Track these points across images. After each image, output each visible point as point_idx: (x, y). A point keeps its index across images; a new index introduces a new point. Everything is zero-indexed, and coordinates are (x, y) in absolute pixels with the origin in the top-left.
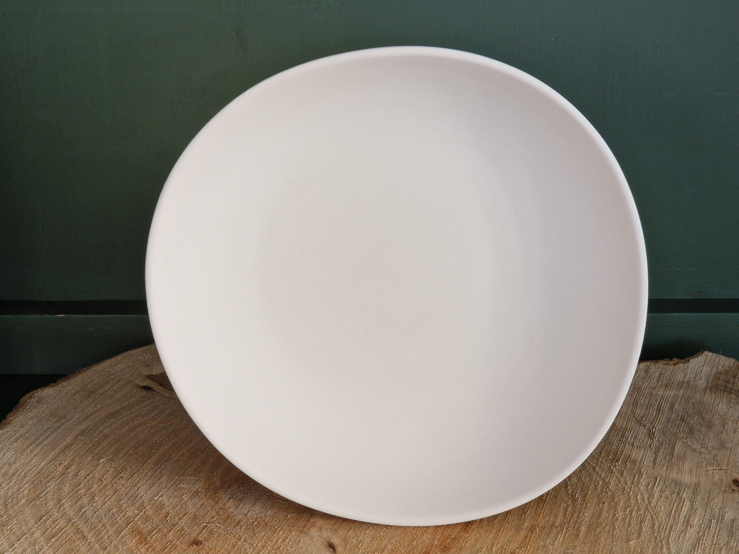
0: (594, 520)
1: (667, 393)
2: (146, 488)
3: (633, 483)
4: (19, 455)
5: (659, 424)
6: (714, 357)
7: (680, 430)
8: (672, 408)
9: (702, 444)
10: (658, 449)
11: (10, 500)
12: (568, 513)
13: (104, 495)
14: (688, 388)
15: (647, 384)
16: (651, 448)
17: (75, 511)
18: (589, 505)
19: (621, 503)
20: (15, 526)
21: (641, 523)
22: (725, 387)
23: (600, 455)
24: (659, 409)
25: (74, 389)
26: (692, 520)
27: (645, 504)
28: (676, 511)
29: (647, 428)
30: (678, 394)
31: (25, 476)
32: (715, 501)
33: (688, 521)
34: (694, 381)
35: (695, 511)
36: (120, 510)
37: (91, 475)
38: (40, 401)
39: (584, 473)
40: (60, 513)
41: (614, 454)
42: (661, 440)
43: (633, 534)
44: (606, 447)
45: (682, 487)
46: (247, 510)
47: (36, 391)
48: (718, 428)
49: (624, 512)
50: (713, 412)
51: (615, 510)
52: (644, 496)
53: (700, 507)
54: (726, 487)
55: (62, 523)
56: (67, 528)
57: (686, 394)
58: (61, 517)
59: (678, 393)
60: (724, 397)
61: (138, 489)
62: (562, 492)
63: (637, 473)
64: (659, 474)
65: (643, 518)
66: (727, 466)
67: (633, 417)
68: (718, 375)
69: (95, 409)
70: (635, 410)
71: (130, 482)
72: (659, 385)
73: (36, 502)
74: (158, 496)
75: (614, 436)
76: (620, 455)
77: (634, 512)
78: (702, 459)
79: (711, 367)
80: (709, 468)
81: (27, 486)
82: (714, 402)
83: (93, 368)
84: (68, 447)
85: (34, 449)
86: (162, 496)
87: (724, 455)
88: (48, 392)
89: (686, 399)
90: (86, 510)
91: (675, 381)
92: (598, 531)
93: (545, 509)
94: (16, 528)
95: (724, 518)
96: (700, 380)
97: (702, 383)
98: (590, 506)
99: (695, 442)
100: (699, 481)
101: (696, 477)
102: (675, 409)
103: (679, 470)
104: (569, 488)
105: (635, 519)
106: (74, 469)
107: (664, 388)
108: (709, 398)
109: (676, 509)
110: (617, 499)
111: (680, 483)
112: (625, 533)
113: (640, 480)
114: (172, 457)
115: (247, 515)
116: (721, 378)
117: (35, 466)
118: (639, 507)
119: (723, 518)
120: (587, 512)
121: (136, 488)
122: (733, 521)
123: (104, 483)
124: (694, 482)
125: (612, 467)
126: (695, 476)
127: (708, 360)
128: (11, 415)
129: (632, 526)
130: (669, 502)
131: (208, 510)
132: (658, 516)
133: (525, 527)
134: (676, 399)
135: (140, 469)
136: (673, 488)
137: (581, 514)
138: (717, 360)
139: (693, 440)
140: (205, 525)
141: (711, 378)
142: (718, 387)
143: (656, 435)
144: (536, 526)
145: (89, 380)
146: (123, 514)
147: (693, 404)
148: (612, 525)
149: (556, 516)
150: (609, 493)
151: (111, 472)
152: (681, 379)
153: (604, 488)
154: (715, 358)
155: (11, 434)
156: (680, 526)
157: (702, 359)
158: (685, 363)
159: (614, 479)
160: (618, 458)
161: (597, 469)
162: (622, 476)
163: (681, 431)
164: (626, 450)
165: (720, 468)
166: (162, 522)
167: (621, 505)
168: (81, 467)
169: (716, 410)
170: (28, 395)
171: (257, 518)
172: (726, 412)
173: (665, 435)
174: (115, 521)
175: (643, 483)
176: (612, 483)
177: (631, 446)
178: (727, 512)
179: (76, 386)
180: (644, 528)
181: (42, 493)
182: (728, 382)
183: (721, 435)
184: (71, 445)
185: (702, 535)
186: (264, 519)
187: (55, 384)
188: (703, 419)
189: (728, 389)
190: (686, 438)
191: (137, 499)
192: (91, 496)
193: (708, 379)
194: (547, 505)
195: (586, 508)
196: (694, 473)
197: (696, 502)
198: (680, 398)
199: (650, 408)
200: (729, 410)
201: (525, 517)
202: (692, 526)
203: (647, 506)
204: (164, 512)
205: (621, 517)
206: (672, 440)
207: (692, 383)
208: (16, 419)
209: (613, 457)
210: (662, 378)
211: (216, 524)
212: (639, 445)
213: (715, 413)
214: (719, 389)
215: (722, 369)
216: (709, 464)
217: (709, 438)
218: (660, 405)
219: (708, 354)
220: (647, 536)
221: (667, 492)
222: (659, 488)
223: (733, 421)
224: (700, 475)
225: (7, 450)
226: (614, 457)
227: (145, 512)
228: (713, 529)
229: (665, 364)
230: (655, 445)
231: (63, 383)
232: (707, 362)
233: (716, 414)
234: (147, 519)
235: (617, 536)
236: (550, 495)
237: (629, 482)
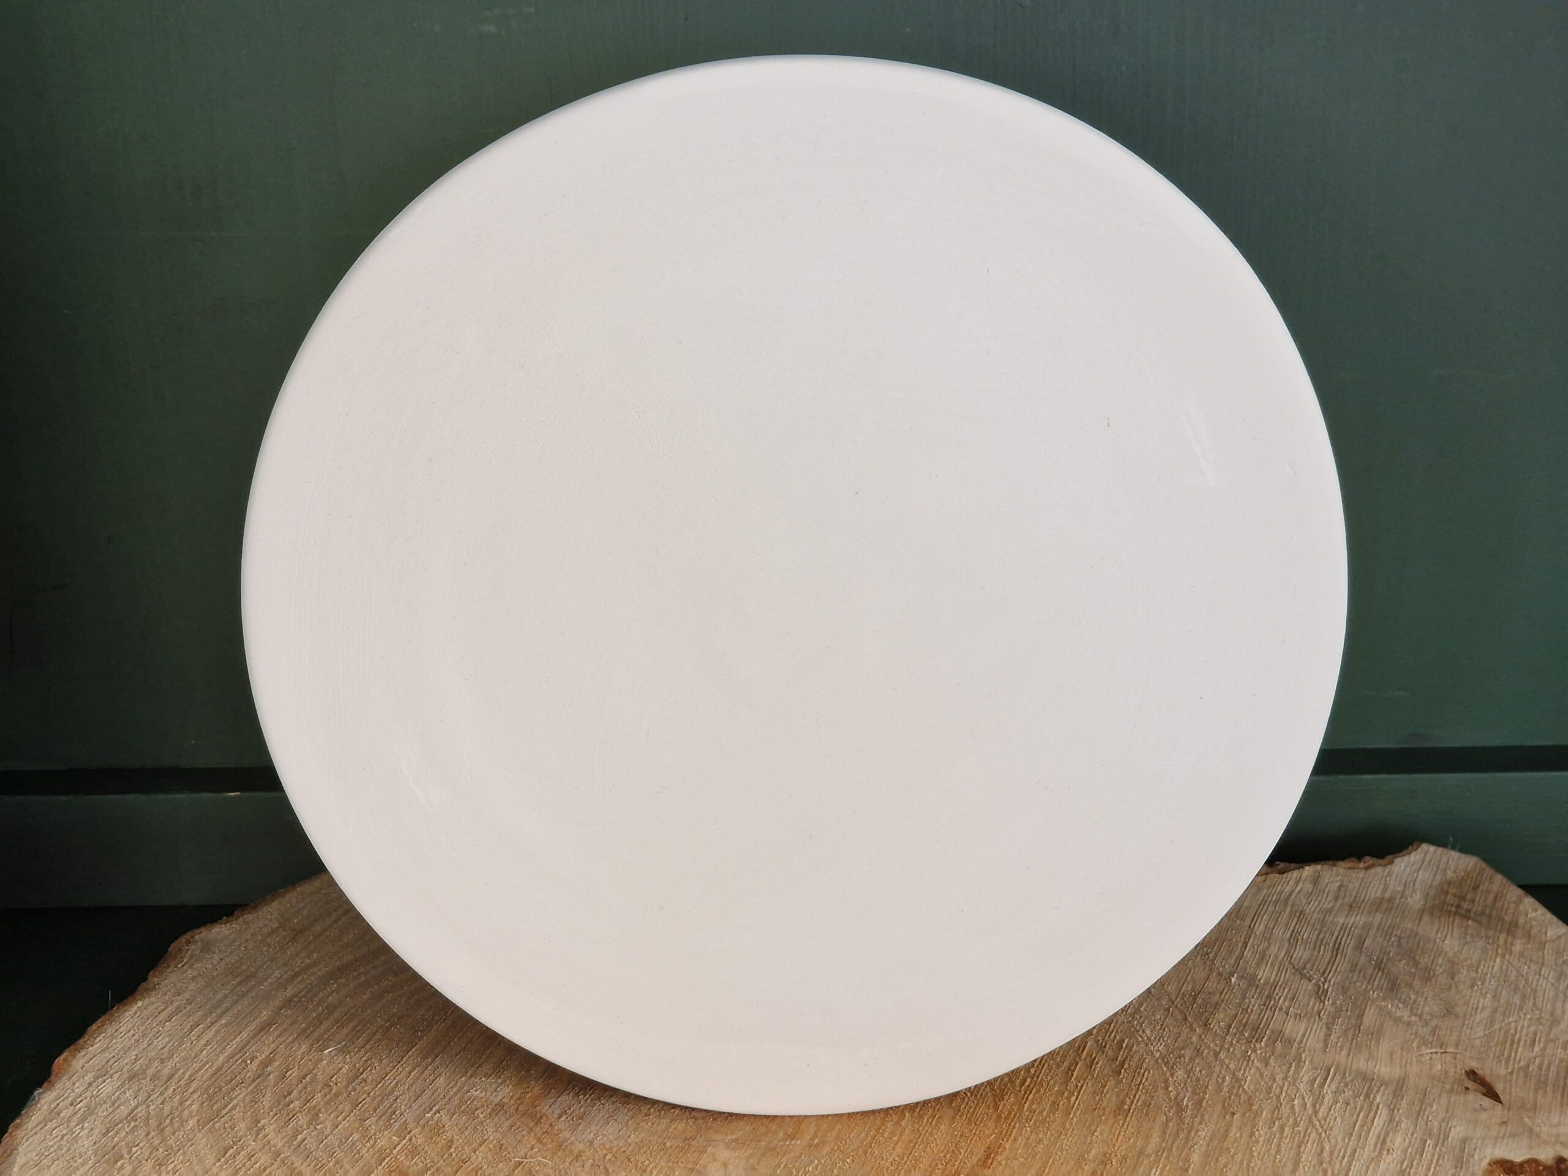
0: (1216, 1142)
1: (1353, 919)
2: (410, 1098)
3: (1286, 1079)
4: (177, 1043)
5: (1336, 975)
6: (1438, 853)
7: (1373, 985)
8: (1361, 946)
9: (1412, 1010)
10: (1334, 1018)
11: (168, 1121)
12: (1169, 1131)
13: (335, 1110)
14: (1391, 909)
15: (1317, 903)
16: (1320, 1016)
17: (286, 1140)
18: (1206, 1117)
19: (1264, 1113)
20: (181, 1166)
21: (1300, 1147)
22: (1458, 906)
23: (1229, 1031)
24: (1337, 949)
25: (266, 925)
26: (1391, 1140)
27: (1308, 1114)
28: (1362, 1126)
29: (1313, 981)
30: (1372, 922)
31: (191, 1080)
32: (1434, 1107)
33: (1384, 1142)
34: (1401, 898)
35: (1397, 1125)
36: (365, 1134)
37: (309, 1077)
38: (206, 948)
39: (1198, 1063)
40: (259, 1142)
41: (1253, 1029)
42: (1338, 1002)
43: (1285, 1165)
44: (1239, 1017)
45: (1375, 1084)
46: (592, 1134)
47: (198, 931)
48: (1443, 979)
49: (1270, 1128)
50: (1434, 953)
51: (1254, 1126)
52: (1306, 1101)
53: (1407, 1118)
54: (1454, 1083)
55: (264, 1159)
56: (275, 1166)
57: (1387, 920)
58: (260, 1150)
59: (1371, 919)
60: (1455, 925)
61: (396, 1100)
62: (1158, 1097)
63: (1294, 1061)
64: (1332, 1065)
65: (1303, 1137)
66: (1457, 1046)
67: (1290, 963)
68: (1446, 886)
69: (307, 961)
70: (1292, 951)
71: (380, 1088)
72: (1337, 907)
73: (214, 1123)
74: (432, 1112)
75: (1253, 997)
76: (1264, 1031)
77: (1287, 1129)
78: (1411, 1034)
79: (1433, 872)
80: (1425, 1050)
81: (195, 1096)
82: (1437, 933)
83: (298, 889)
84: (265, 1027)
85: (202, 1033)
86: (438, 1112)
87: (1452, 1027)
88: (220, 931)
89: (1386, 932)
90: (304, 1137)
91: (1368, 896)
92: (1223, 1162)
93: (1128, 1126)
94: (182, 1169)
95: (1449, 1135)
96: (1411, 896)
97: (1416, 900)
98: (1209, 1119)
99: (1400, 1005)
100: (1405, 1072)
101: (1401, 1067)
102: (1366, 948)
103: (1370, 1054)
104: (1170, 1089)
105: (1288, 1139)
106: (279, 1066)
107: (1346, 911)
108: (1428, 928)
109: (1363, 1123)
110: (1258, 1106)
111: (1371, 1077)
112: (1270, 1165)
113: (1299, 1074)
114: (452, 1043)
115: (592, 1142)
116: (1451, 892)
117: (207, 1063)
118: (1296, 1119)
119: (1446, 1137)
120: (1204, 1130)
121: (392, 1098)
122: (1464, 1141)
123: (334, 1091)
124: (1397, 1075)
125: (1249, 1054)
126: (1398, 1065)
127: (1428, 859)
128: (157, 973)
129: (1283, 1152)
130: (1350, 1110)
131: (524, 1136)
132: (1330, 1135)
133: (1091, 1156)
134: (1368, 931)
135: (397, 1065)
136: (1359, 1086)
137: (1193, 1134)
138: (1444, 860)
139: (1396, 1002)
140: (519, 1162)
141: (1432, 893)
142: (1445, 908)
143: (1331, 995)
144: (1111, 1154)
145: (293, 910)
146: (372, 1142)
147: (1397, 938)
148: (1248, 1151)
149: (1148, 1137)
150: (1242, 1097)
151: (344, 1070)
152: (1378, 894)
153: (1234, 1088)
154: (1441, 855)
155: (159, 1006)
156: (1368, 1151)
157: (1418, 857)
158: (1385, 865)
159: (1252, 1072)
160: (1259, 1035)
161: (1222, 1055)
162: (1266, 1066)
163: (1375, 987)
164: (1275, 1021)
165: (1442, 1051)
166: (442, 1157)
167: (1263, 1116)
168: (290, 1063)
169: (1440, 948)
170: (183, 939)
171: (611, 1148)
172: (1457, 951)
173: (1345, 993)
174: (357, 1155)
175: (1303, 1079)
176: (1248, 1080)
177: (1285, 1015)
178: (1455, 1127)
179: (270, 920)
180: (1304, 1156)
181: (224, 1109)
182: (1463, 898)
183: (1447, 993)
184: (268, 1024)
185: (1407, 1166)
186: (623, 1149)
187: (230, 918)
188: (1416, 964)
189: (1462, 912)
190: (1384, 999)
191: (394, 1116)
192: (313, 1112)
193: (1428, 894)
194: (1131, 1119)
195: (1201, 1123)
196: (1398, 1061)
197: (1398, 1111)
198: (1375, 930)
199: (1320, 947)
200: (1463, 948)
201: (1091, 1140)
202: (1391, 1151)
203: (1310, 1118)
204: (444, 1140)
205: (1263, 1138)
206: (1359, 1003)
207: (1398, 901)
208: (166, 981)
209: (1250, 1034)
210: (1343, 894)
211: (539, 1159)
212: (1299, 1012)
213: (1437, 955)
214: (1446, 910)
215: (1454, 875)
216: (1424, 1042)
217: (1426, 998)
218: (1338, 941)
219: (1428, 851)
220: (1309, 1168)
221: (1347, 1094)
222: (1333, 1087)
223: (1470, 966)
224: (1408, 1065)
225: (154, 1035)
226: (1254, 1033)
227: (411, 1139)
228: (1428, 1156)
229: (1349, 868)
230: (1327, 1012)
231: (245, 916)
232: (1425, 864)
233: (1439, 955)
234: (414, 1151)
235: (1256, 1169)
236: (1138, 1102)
237: (1279, 1078)
